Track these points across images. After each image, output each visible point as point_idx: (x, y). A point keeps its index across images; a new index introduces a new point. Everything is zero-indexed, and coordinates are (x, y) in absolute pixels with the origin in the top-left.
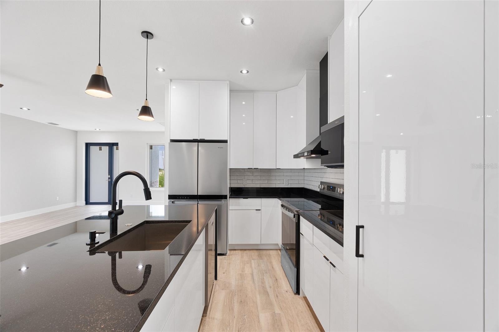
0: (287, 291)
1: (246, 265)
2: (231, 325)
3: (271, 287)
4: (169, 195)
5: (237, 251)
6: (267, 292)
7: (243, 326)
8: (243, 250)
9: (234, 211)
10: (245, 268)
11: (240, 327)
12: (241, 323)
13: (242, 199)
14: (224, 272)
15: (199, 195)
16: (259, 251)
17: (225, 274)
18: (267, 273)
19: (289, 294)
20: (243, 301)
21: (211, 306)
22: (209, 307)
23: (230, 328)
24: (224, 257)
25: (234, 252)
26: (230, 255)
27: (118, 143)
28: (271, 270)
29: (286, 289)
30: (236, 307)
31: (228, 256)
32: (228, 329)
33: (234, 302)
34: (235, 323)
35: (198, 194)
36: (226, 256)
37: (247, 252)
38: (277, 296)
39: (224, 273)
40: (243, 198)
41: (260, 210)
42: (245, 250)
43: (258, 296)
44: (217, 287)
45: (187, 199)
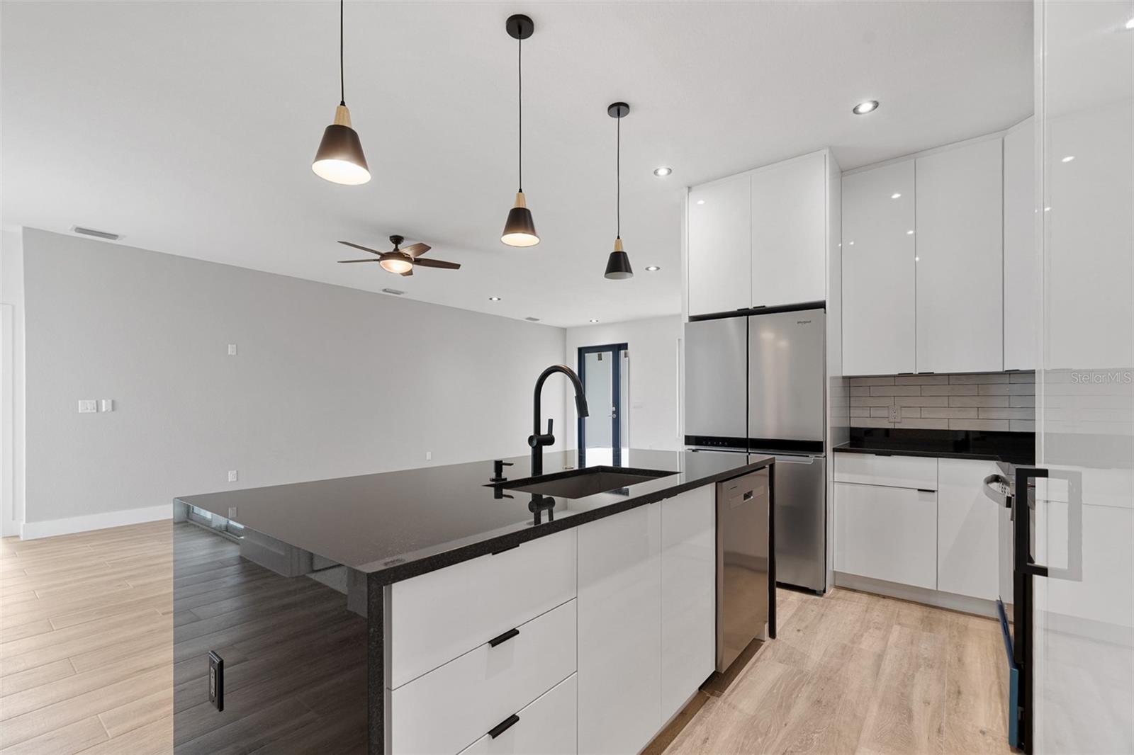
0: (983, 733)
1: (871, 631)
2: (770, 735)
3: (927, 703)
4: (686, 436)
5: (856, 595)
6: (910, 711)
7: (800, 750)
8: (878, 595)
9: (847, 486)
10: (864, 637)
11: (790, 749)
12: (797, 743)
13: (874, 455)
14: (801, 629)
15: (751, 439)
16: (929, 610)
17: (801, 633)
18: (932, 667)
19: (988, 741)
20: (824, 703)
21: (738, 684)
22: (733, 682)
23: (764, 740)
24: (814, 600)
25: (849, 594)
26: (832, 598)
27: (626, 344)
28: (950, 666)
29: (982, 724)
30: (800, 708)
31: (827, 598)
32: (760, 740)
33: (797, 696)
34: (781, 736)
35: (749, 437)
36: (822, 598)
37: (891, 603)
38: (939, 731)
39: (799, 630)
40: (876, 455)
41: (933, 491)
42: (884, 597)
43: (874, 709)
44: (769, 653)
45: (723, 445)
